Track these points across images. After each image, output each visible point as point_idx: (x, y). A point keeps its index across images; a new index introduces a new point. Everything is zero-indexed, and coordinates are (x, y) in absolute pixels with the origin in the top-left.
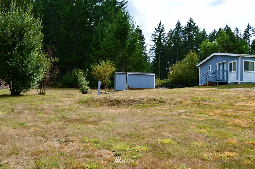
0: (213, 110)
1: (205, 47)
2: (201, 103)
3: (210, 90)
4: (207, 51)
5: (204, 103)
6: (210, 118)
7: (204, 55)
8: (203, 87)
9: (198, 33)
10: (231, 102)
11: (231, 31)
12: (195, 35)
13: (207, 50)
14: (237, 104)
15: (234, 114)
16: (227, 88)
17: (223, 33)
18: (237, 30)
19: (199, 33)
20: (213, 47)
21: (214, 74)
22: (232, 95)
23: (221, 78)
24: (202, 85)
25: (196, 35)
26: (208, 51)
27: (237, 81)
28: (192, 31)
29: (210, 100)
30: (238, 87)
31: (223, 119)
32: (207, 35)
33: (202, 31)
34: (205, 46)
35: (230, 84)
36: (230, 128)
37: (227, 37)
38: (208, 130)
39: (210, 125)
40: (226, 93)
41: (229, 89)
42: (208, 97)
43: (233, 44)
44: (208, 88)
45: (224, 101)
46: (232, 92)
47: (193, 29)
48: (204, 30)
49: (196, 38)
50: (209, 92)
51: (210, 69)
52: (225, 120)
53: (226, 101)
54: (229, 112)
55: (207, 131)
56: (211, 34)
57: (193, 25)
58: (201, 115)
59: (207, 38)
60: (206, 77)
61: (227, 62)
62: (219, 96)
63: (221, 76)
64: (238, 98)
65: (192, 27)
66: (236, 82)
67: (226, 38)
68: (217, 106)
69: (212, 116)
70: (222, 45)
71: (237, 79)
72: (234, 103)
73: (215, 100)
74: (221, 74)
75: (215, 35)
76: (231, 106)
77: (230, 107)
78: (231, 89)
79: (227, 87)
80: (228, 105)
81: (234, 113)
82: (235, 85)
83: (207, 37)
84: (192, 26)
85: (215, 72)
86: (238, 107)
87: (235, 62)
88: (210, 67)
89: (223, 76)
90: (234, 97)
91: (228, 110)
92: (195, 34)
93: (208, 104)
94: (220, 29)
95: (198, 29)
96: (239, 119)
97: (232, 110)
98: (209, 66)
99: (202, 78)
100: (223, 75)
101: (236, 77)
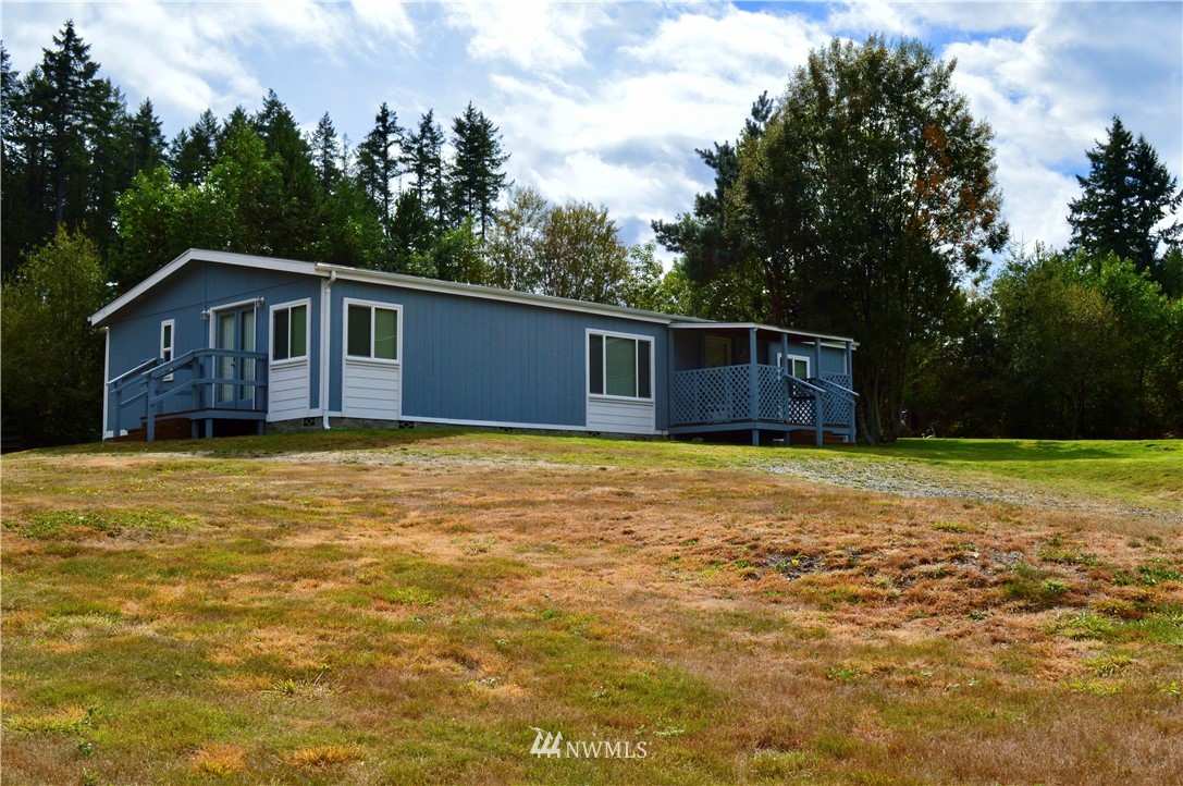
0: (151, 583)
1: (148, 208)
2: (86, 544)
3: (159, 468)
4: (158, 235)
5: (106, 544)
6: (124, 634)
7: (139, 258)
8: (122, 450)
9: (112, 124)
10: (261, 533)
11: (298, 134)
12: (90, 132)
13: (155, 230)
14: (290, 542)
15: (261, 600)
16: (257, 453)
17: (247, 142)
18: (326, 131)
19: (118, 125)
20: (190, 215)
21: (190, 371)
22: (273, 493)
23: (229, 394)
24: (124, 433)
25: (99, 134)
26: (163, 237)
27: (315, 413)
28: (74, 108)
29: (143, 526)
30: (317, 448)
31: (194, 632)
32: (166, 140)
33: (134, 116)
34: (149, 203)
35: (274, 429)
36: (223, 682)
37: (266, 164)
38: (91, 712)
39: (111, 679)
40: (244, 481)
41: (267, 460)
42: (131, 506)
43: (300, 207)
44: (151, 455)
45: (221, 529)
46: (279, 475)
47: (84, 95)
48: (147, 111)
49: (96, 151)
50: (151, 480)
51: (167, 344)
52: (208, 638)
53: (232, 529)
54: (235, 593)
55: (84, 714)
56: (190, 138)
57: (80, 74)
58: (71, 621)
59: (165, 157)
60: (144, 390)
61: (264, 308)
62: (199, 500)
63: (229, 382)
64: (303, 507)
65: (75, 84)
66: (305, 419)
67: (266, 172)
68: (179, 560)
69: (137, 620)
70: (241, 206)
71: (314, 403)
72: (273, 539)
73: (175, 522)
74: (229, 372)
75: (212, 145)
76: (257, 552)
77: (246, 559)
78: (279, 459)
79: (258, 446)
80: (240, 548)
81: (265, 594)
82: (304, 434)
83: (165, 152)
84: (76, 78)
85: (196, 359)
86: (290, 561)
87: (305, 306)
88: (168, 328)
89: (242, 382)
90: (280, 503)
91: (235, 580)
92: (90, 126)
93: (125, 552)
94: (238, 115)
95: (112, 99)
96: (283, 626)
97: (254, 579)
98: (164, 324)
99: (119, 393)
100: (242, 378)
101: (306, 392)
